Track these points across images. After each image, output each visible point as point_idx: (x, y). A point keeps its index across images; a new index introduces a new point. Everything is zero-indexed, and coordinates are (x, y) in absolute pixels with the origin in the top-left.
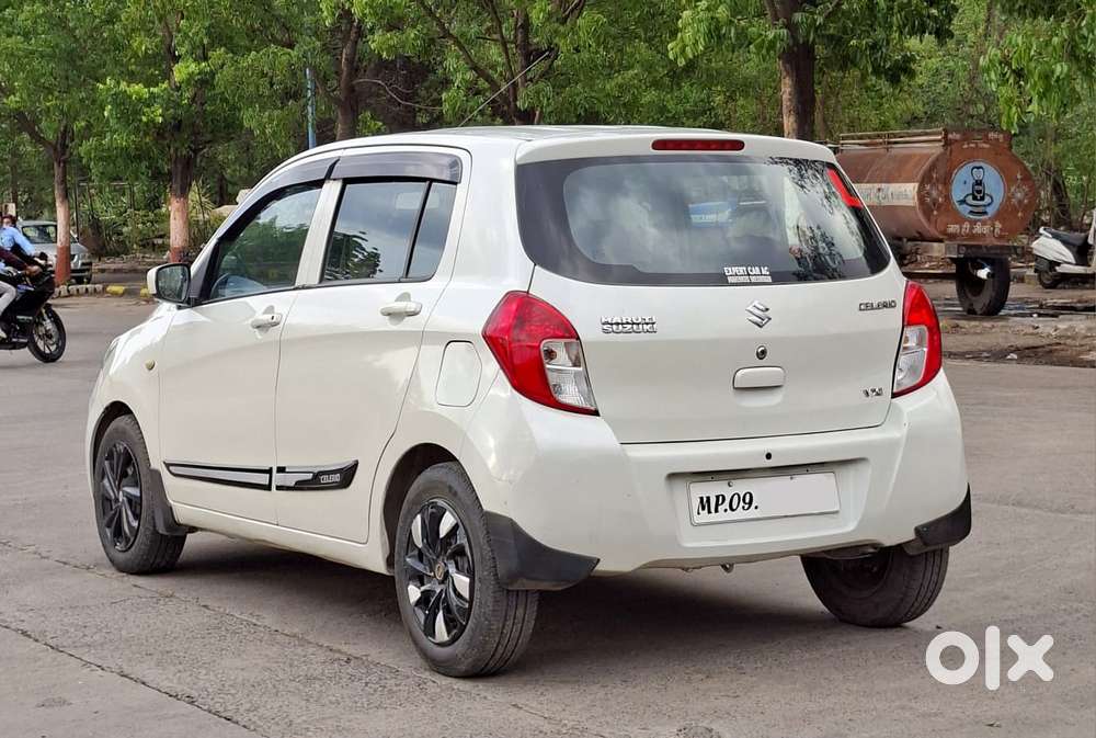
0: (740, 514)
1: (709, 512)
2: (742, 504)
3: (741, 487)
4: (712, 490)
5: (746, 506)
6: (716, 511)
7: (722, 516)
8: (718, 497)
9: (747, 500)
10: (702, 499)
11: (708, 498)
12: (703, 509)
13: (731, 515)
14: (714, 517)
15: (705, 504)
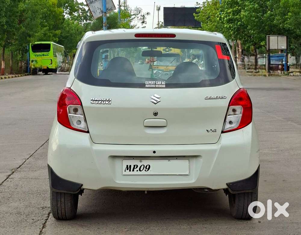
0: (143, 172)
1: (130, 171)
2: (145, 169)
3: (145, 163)
4: (132, 163)
5: (147, 170)
6: (133, 170)
7: (135, 172)
8: (134, 166)
9: (147, 168)
10: (127, 166)
11: (130, 166)
12: (128, 169)
13: (139, 173)
14: (132, 173)
15: (128, 168)
